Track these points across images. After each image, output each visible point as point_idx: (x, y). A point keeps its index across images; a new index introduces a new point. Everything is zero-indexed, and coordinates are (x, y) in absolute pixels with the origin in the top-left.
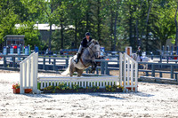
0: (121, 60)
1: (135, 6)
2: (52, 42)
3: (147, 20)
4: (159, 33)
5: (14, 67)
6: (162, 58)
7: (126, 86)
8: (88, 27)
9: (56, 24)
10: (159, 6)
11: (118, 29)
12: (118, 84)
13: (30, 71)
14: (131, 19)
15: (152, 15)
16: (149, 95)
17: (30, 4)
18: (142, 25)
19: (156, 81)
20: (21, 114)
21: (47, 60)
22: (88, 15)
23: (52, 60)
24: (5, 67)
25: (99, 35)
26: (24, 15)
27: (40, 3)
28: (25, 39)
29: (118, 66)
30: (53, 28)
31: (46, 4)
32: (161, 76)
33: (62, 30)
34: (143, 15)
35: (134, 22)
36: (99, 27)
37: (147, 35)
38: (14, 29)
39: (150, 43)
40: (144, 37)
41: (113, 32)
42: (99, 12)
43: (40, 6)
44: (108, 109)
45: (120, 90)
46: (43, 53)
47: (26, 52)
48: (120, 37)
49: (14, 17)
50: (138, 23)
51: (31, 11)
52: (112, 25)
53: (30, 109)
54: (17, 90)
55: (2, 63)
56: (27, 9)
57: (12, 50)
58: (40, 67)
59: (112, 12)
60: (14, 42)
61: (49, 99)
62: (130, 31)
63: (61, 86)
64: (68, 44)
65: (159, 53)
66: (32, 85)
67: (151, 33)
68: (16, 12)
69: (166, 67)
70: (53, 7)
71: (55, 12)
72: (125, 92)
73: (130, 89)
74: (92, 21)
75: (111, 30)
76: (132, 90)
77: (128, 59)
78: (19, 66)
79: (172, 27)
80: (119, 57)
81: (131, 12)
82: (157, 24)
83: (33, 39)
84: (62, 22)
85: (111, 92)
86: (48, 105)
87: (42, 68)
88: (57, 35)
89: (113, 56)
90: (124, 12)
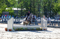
0: (42, 20)
1: (46, 2)
2: (18, 14)
3: (50, 7)
4: (54, 11)
5: (6, 22)
6: (55, 19)
7: (43, 29)
8: (30, 9)
9: (20, 8)
10: (54, 2)
11: (40, 10)
12: (40, 28)
13: (11, 24)
14: (45, 7)
15: (52, 5)
16: (51, 32)
17: (11, 1)
18: (49, 8)
19: (53, 27)
20: (8, 38)
21: (17, 20)
22: (30, 5)
23: (18, 20)
24: (2, 22)
25: (34, 12)
26: (9, 5)
27: (14, 1)
28: (9, 13)
29: (40, 22)
30: (19, 9)
31: (16, 1)
32: (55, 25)
33: (22, 10)
34: (49, 5)
35: (46, 7)
36: (34, 9)
37: (50, 12)
38: (5, 10)
39: (51, 14)
40: (49, 12)
41: (39, 11)
42: (34, 4)
43: (14, 2)
44: (37, 36)
45: (41, 30)
46: (15, 18)
47: (10, 17)
48: (41, 12)
49: (6, 6)
50: (47, 8)
51: (11, 4)
52: (39, 8)
53: (11, 36)
54: (6, 30)
55: (1, 21)
56: (10, 3)
57: (5, 17)
58: (14, 22)
59: (39, 4)
60: (5, 14)
61: (17, 33)
62: (45, 10)
63: (21, 29)
64: (24, 15)
65: (54, 18)
66: (11, 28)
67: (52, 11)
68: (6, 4)
69: (57, 22)
70: (19, 2)
71: (19, 4)
72: (43, 31)
73: (44, 29)
74: (32, 7)
75: (38, 10)
76: (45, 30)
77: (44, 20)
78: (7, 22)
79: (59, 9)
80: (41, 19)
81: (45, 4)
82: (54, 8)
83: (12, 13)
84: (22, 7)
85: (38, 30)
86: (17, 35)
87: (15, 23)
88: (20, 12)
89: (39, 19)
90: (42, 4)
